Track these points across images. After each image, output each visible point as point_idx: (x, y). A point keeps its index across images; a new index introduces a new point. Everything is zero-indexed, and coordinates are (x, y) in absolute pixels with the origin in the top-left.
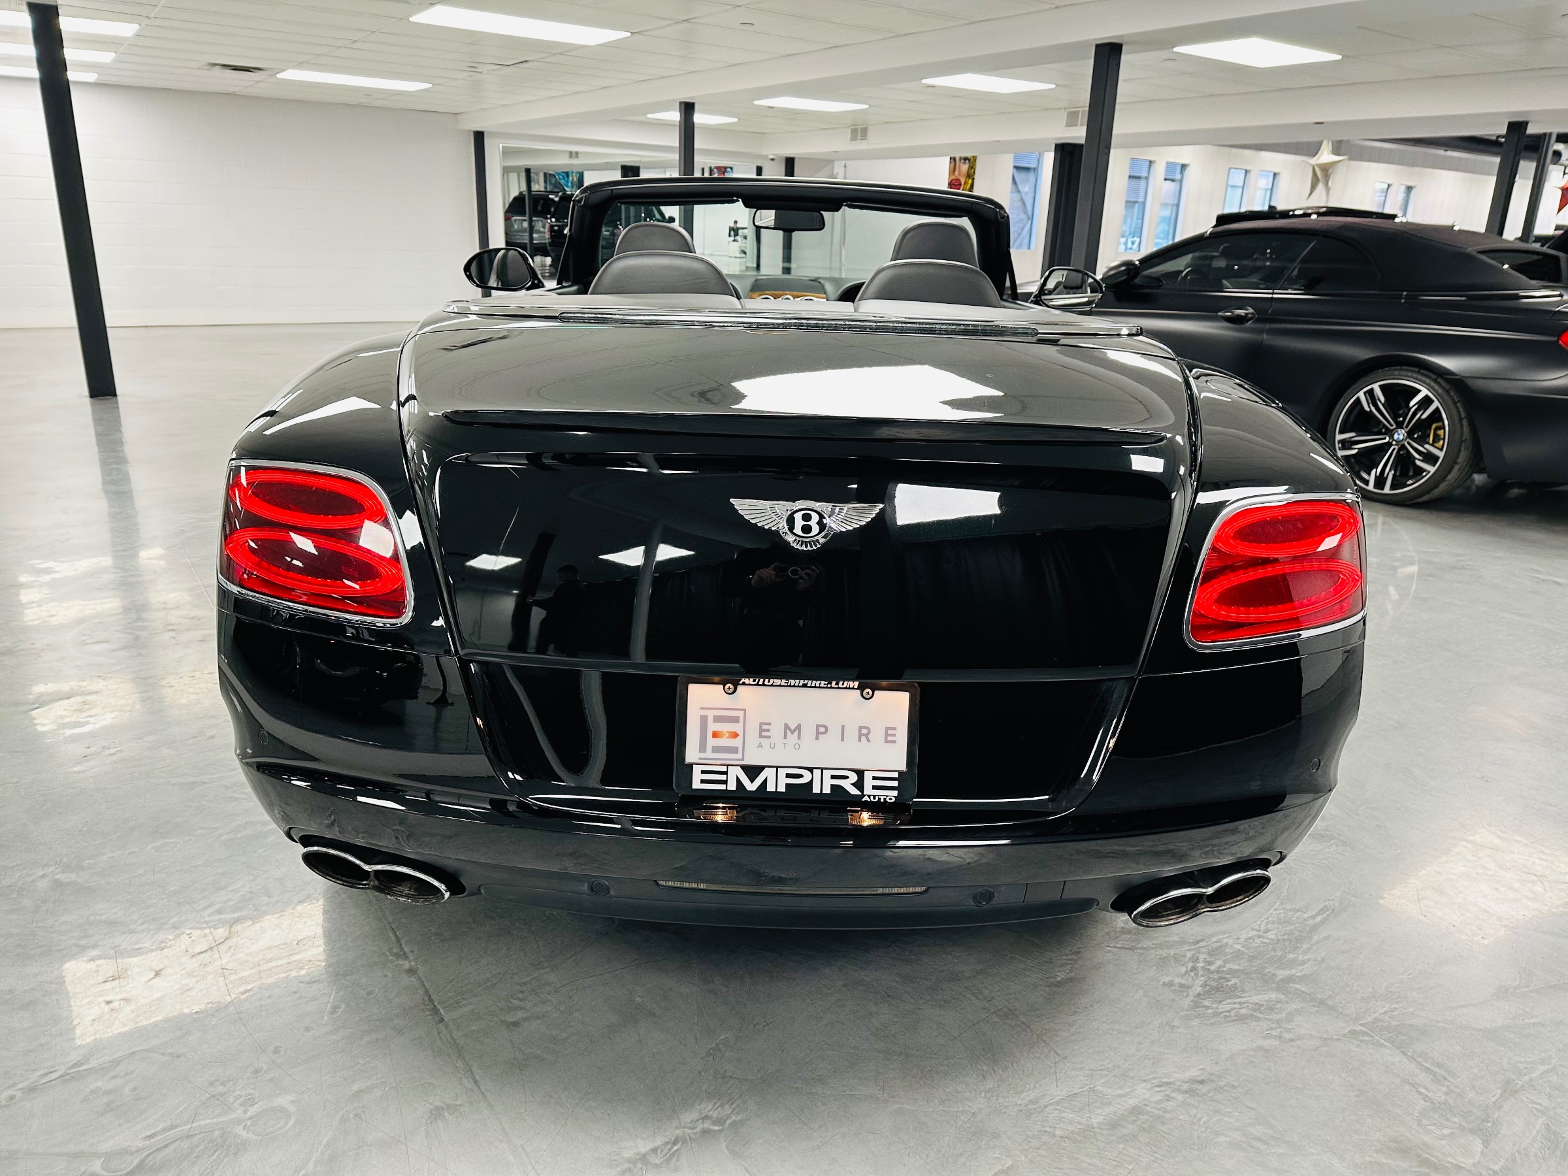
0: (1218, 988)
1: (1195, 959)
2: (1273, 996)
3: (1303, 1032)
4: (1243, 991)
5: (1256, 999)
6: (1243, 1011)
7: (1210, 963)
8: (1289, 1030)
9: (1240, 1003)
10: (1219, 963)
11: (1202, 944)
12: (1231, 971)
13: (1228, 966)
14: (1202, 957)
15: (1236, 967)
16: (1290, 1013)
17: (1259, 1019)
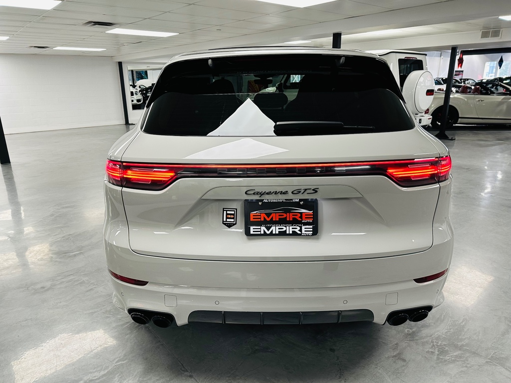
0: (442, 352)
1: (432, 342)
2: (460, 352)
3: (472, 364)
4: (451, 352)
5: (455, 354)
6: (453, 359)
7: (438, 343)
8: (468, 364)
9: (451, 356)
10: (440, 342)
11: (433, 336)
12: (445, 345)
13: (444, 343)
14: (434, 341)
15: (445, 343)
16: (466, 358)
17: (458, 361)
